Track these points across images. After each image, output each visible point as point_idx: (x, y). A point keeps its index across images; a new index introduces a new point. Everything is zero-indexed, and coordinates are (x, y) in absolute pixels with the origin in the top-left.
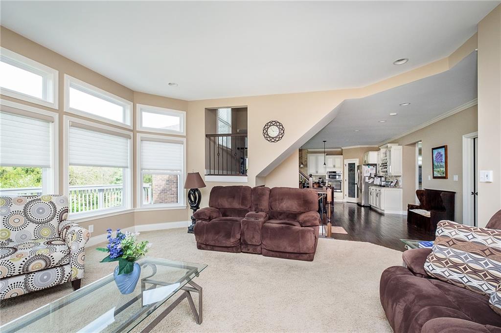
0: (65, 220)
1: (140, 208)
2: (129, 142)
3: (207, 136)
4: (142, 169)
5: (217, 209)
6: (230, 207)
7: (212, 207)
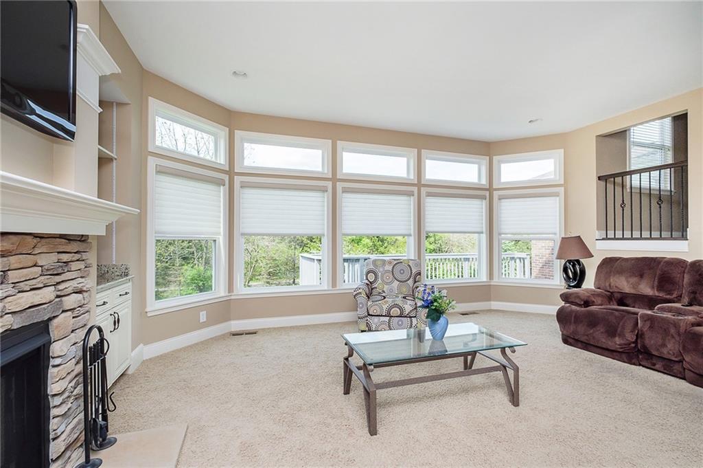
0: (418, 281)
1: (497, 280)
2: (484, 204)
3: (600, 178)
4: (500, 234)
5: (609, 293)
6: (633, 291)
7: (599, 288)
